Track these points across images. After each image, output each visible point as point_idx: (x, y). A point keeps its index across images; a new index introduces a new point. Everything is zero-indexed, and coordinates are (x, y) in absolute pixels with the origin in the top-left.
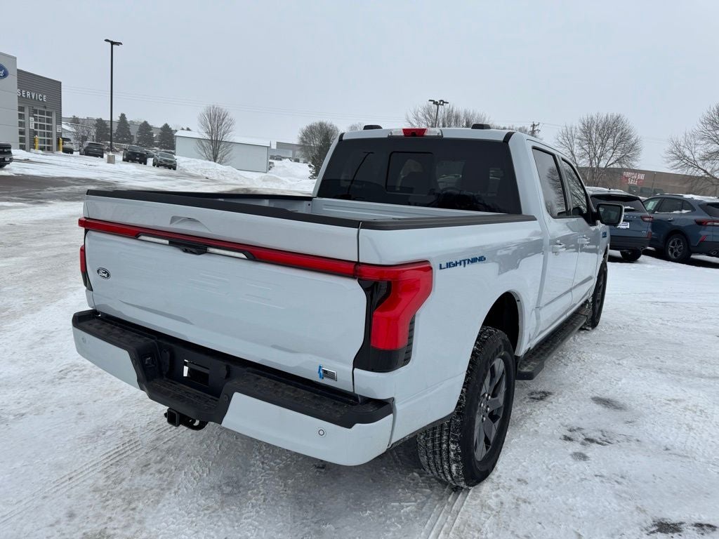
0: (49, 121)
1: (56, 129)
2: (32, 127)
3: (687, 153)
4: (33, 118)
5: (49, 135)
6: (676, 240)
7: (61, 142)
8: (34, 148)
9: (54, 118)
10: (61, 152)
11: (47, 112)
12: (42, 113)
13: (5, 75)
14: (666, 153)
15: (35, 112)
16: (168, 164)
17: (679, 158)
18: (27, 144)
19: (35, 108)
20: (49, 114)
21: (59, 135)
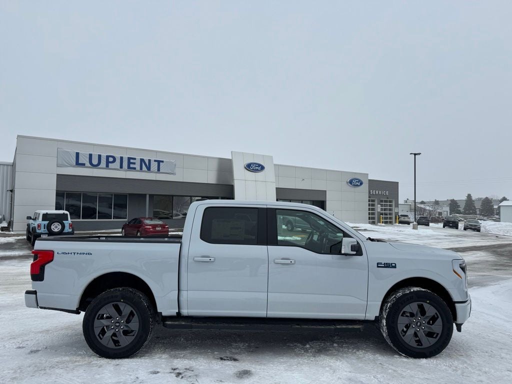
0: (390, 206)
1: (395, 210)
2: (379, 210)
4: (380, 205)
5: (390, 214)
7: (397, 218)
8: (380, 223)
9: (393, 204)
10: (397, 224)
11: (389, 201)
12: (386, 201)
13: (361, 184)
15: (382, 201)
16: (473, 227)
18: (376, 220)
19: (381, 199)
20: (390, 202)
21: (397, 213)
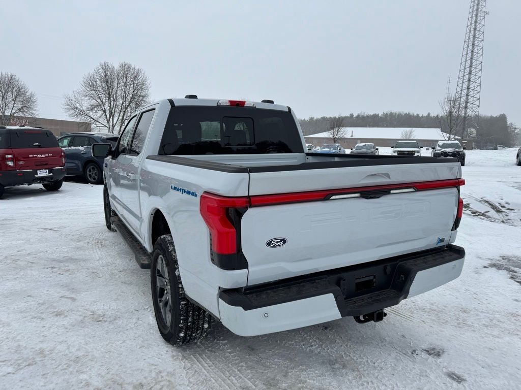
3: (78, 106)
6: (91, 167)
14: (63, 105)
17: (73, 109)
